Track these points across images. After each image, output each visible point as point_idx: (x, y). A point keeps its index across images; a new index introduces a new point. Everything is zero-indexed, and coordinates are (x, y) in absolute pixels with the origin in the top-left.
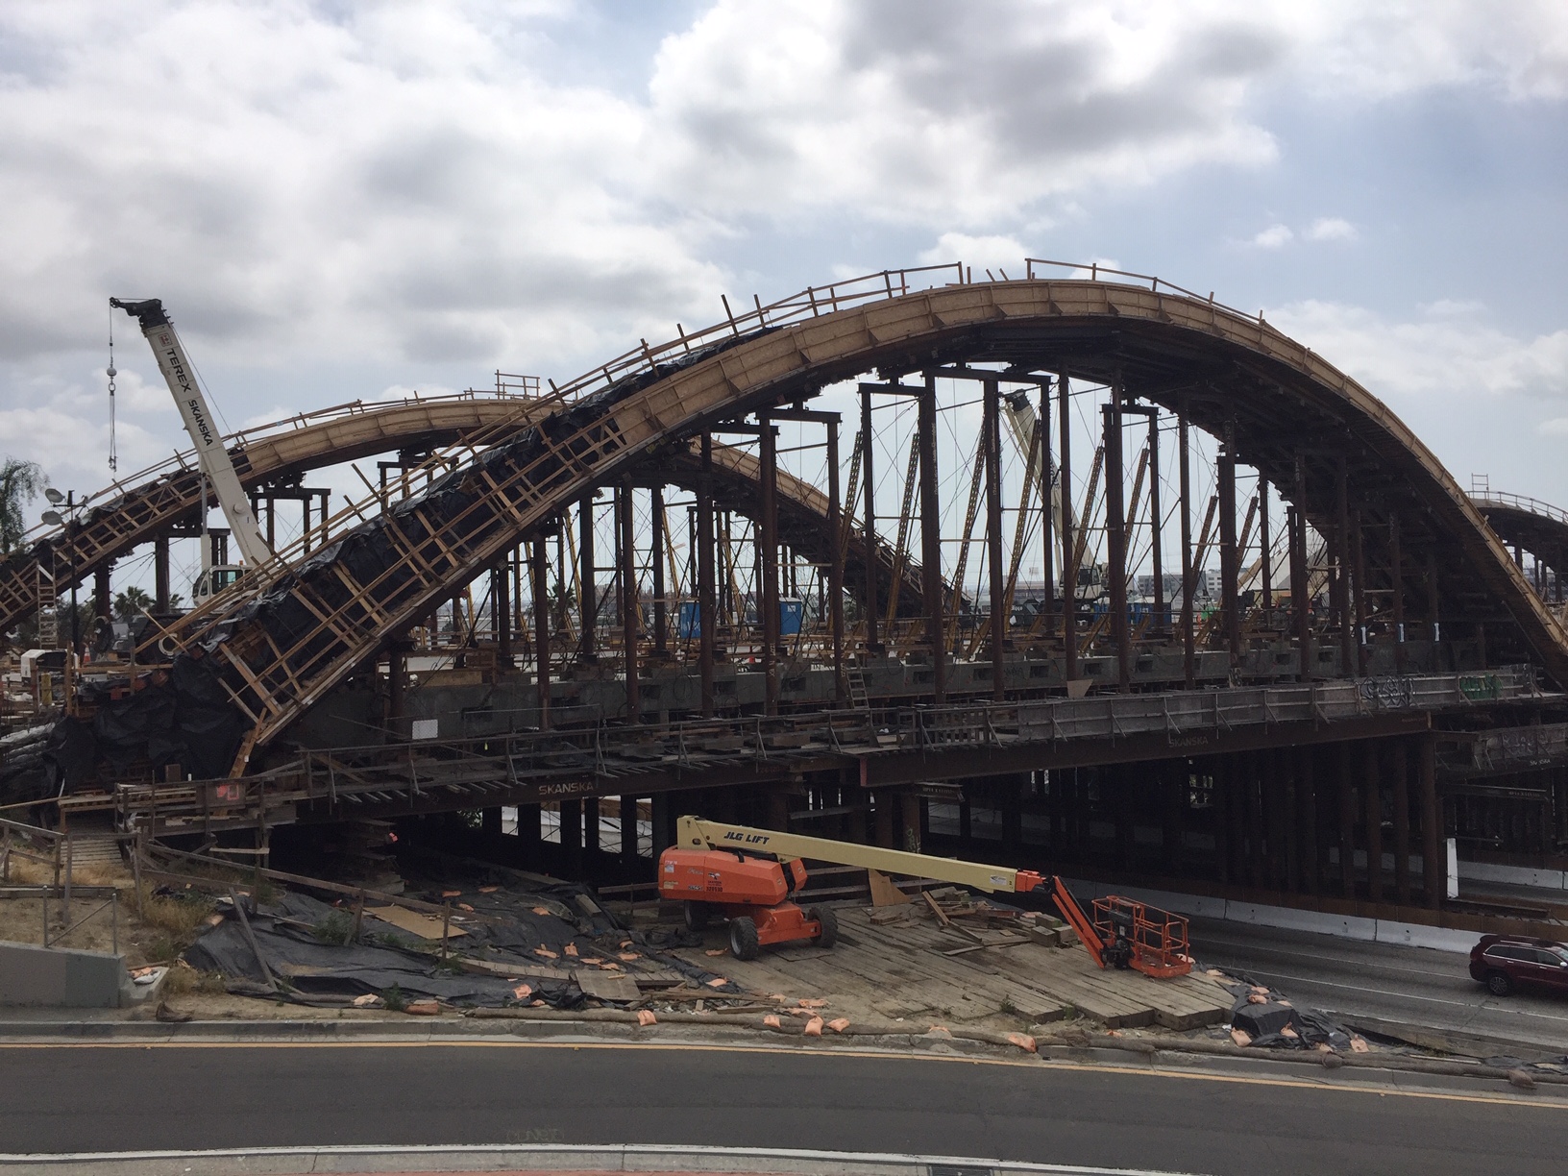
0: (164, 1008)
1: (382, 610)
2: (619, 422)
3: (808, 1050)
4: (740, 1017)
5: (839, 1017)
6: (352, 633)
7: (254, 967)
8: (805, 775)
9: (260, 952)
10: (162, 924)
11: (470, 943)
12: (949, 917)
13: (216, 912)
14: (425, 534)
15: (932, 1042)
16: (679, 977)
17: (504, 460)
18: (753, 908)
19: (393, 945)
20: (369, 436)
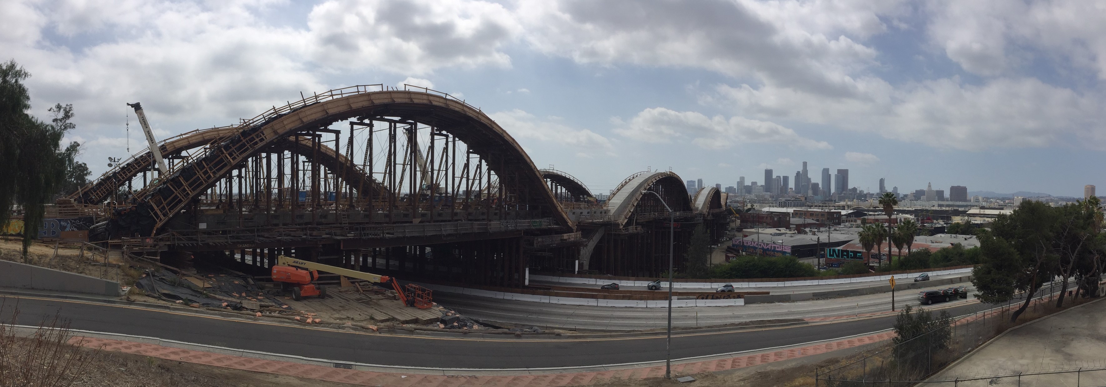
0: (128, 298)
1: (191, 190)
2: (264, 132)
3: (307, 327)
4: (287, 316)
5: (318, 318)
6: (183, 196)
7: (153, 289)
8: (323, 245)
9: (154, 285)
10: (130, 276)
11: (213, 289)
12: (363, 291)
13: (144, 273)
14: (204, 167)
15: (345, 327)
16: (274, 304)
17: (229, 145)
18: (300, 285)
19: (189, 288)
20: (200, 140)
